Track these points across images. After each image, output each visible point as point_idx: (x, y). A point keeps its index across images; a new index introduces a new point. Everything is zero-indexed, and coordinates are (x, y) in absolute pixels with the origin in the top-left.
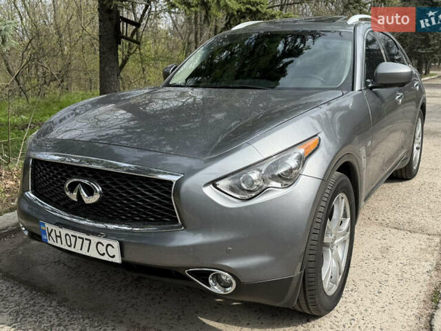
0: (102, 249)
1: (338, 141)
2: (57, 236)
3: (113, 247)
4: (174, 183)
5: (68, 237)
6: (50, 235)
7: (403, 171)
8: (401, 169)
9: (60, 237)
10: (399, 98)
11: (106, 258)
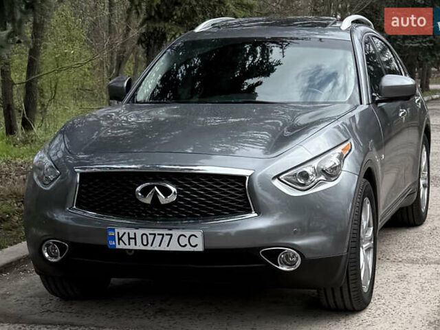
0: (184, 241)
1: (361, 149)
2: (129, 238)
3: (196, 237)
4: (248, 178)
5: (144, 237)
6: (120, 239)
7: (410, 210)
8: (407, 207)
9: (135, 238)
10: (403, 115)
11: (188, 248)
